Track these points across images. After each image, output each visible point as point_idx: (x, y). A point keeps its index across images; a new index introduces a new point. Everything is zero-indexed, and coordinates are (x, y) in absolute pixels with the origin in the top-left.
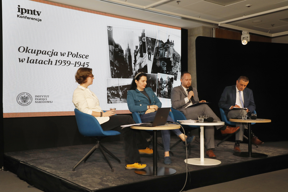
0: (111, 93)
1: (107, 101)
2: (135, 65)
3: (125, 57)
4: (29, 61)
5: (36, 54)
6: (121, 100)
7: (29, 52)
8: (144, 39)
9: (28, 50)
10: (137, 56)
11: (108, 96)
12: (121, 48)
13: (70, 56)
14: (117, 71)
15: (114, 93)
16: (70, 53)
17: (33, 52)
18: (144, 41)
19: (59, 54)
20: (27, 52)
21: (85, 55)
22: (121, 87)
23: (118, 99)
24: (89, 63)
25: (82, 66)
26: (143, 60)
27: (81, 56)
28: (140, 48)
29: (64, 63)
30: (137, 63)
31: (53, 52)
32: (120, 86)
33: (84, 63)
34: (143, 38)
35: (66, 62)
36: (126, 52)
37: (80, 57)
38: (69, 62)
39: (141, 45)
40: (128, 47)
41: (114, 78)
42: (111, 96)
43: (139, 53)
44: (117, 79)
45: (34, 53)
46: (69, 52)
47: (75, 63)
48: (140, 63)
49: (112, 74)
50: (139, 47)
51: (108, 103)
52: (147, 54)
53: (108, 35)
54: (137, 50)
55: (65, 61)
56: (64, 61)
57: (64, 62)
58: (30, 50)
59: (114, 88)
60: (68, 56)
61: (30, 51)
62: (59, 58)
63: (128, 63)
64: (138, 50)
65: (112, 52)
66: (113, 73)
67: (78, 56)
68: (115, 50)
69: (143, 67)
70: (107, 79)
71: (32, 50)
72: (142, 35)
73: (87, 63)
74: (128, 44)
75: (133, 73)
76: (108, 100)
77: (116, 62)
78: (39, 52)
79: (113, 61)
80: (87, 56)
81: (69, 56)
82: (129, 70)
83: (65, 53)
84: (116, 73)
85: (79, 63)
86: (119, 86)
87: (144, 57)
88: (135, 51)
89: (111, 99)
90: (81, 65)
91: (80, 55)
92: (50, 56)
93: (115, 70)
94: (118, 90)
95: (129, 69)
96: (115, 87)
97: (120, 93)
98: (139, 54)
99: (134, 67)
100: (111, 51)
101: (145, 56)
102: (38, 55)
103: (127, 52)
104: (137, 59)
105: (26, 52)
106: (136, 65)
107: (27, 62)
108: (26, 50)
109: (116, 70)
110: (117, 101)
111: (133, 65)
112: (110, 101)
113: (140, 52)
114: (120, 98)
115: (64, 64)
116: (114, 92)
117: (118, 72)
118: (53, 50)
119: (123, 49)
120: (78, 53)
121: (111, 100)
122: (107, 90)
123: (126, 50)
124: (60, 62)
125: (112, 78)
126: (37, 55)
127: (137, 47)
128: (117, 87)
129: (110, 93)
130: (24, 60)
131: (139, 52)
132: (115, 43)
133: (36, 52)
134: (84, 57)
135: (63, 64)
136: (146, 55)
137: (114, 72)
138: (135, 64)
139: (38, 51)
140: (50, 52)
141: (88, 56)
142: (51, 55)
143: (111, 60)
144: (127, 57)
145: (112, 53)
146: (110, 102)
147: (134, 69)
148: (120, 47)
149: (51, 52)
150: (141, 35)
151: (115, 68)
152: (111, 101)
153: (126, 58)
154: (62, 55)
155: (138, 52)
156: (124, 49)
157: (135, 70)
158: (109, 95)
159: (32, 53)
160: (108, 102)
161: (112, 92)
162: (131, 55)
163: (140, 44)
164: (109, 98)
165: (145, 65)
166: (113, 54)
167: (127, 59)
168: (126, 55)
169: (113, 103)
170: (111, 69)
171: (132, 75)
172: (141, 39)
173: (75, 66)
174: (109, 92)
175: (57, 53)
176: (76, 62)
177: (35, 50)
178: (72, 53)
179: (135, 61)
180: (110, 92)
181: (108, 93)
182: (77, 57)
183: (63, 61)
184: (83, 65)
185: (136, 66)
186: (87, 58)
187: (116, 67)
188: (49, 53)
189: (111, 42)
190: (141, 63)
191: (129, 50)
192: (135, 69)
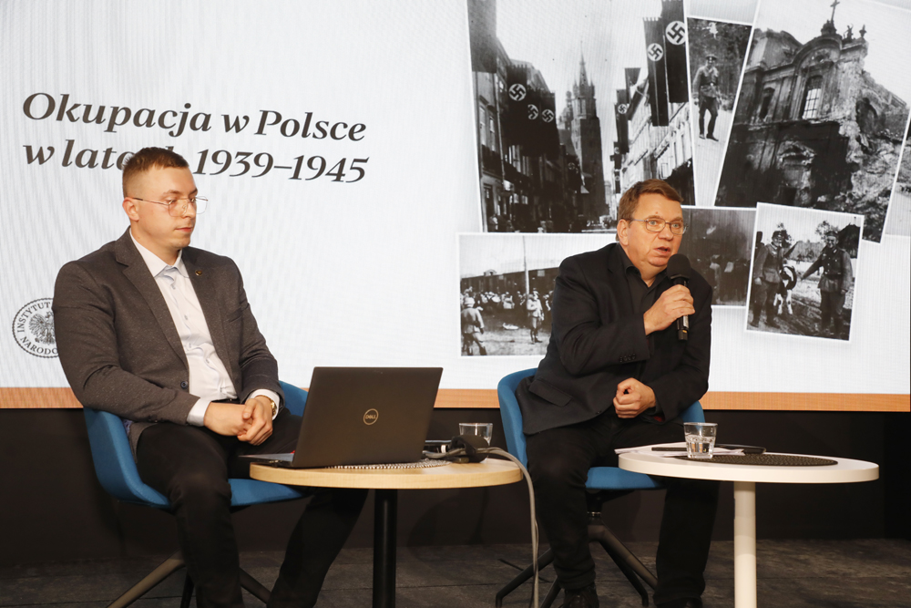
0: (482, 305)
1: (459, 345)
2: (618, 165)
3: (561, 127)
4: (73, 158)
5: (105, 125)
6: (536, 341)
7: (72, 119)
8: (677, 33)
9: (67, 109)
10: (630, 118)
11: (466, 321)
12: (544, 85)
13: (272, 131)
14: (514, 199)
15: (501, 303)
16: (271, 118)
17: (93, 114)
18: (674, 41)
19: (217, 123)
20: (65, 116)
21: (345, 126)
22: (540, 274)
23: (525, 335)
24: (365, 161)
25: (328, 174)
26: (668, 137)
27: (328, 129)
28: (650, 78)
29: (241, 162)
30: (635, 152)
31: (185, 115)
32: (533, 273)
33: (343, 162)
34: (669, 28)
35: (250, 160)
36: (569, 100)
37: (319, 134)
38: (264, 161)
39: (660, 64)
40: (584, 74)
41: (502, 229)
42: (480, 319)
43: (646, 104)
44: (517, 234)
45: (99, 120)
46: (265, 114)
47: (294, 164)
48: (652, 155)
49: (489, 212)
50: (643, 76)
51: (466, 351)
52: (692, 106)
53: (471, 22)
54: (633, 90)
55: (248, 154)
56: (239, 154)
57: (241, 157)
58: (76, 106)
59: (502, 281)
60: (260, 131)
61: (78, 113)
62: (217, 138)
63: (580, 157)
64: (641, 89)
65: (491, 102)
66: (497, 208)
67: (312, 129)
68: (505, 95)
69: (667, 173)
70: (461, 237)
71: (88, 108)
72: (664, 14)
73: (355, 160)
74: (583, 64)
75: (607, 206)
76: (468, 340)
77: (513, 151)
78: (121, 116)
79: (493, 149)
80: (358, 128)
81: (266, 129)
82: (584, 191)
83: (246, 118)
84: (512, 208)
85: (317, 164)
86: (531, 267)
87: (673, 124)
88: (623, 97)
89: (482, 331)
90: (326, 171)
91: (322, 125)
92: (171, 134)
93: (505, 195)
94: (523, 291)
95: (586, 187)
96: (504, 275)
97: (529, 307)
98: (644, 111)
99: (617, 174)
100: (485, 101)
101: (681, 115)
102: (115, 128)
103: (575, 104)
104: (631, 136)
105: (60, 118)
106: (623, 166)
107: (65, 163)
108: (60, 108)
109: (511, 193)
110: (516, 347)
111: (608, 166)
112: (477, 342)
113: (651, 101)
114: (532, 328)
115: (242, 167)
116: (496, 299)
117: (520, 199)
118: (188, 106)
119: (551, 88)
120: (309, 115)
121: (479, 337)
122: (462, 291)
123: (569, 94)
124: (222, 158)
125: (491, 229)
126: (110, 129)
127: (632, 75)
128: (518, 276)
129: (475, 306)
130: (49, 152)
131: (644, 100)
132: (505, 60)
133: (107, 115)
134: (340, 132)
135: (236, 167)
136: (686, 113)
137: (501, 204)
138: (617, 161)
139: (116, 111)
140: (175, 114)
141: (363, 127)
142: (175, 130)
143: (483, 142)
144: (576, 126)
145: (491, 109)
146: (475, 348)
147: (613, 188)
148: (538, 77)
149: (180, 116)
150: (656, 13)
151: (507, 185)
152: (483, 345)
153: (568, 133)
154: (233, 125)
155: (638, 97)
156: (560, 86)
157: (618, 190)
158: (469, 316)
159: (86, 120)
160: (463, 350)
161: (490, 301)
162: (598, 115)
163: (653, 58)
164: (470, 329)
165: (680, 163)
166: (495, 112)
167: (576, 139)
168: (569, 118)
169: (491, 354)
170: (487, 188)
171: (602, 219)
172: (656, 31)
173: (296, 176)
174: (471, 301)
175: (208, 117)
176: (300, 159)
177: (102, 109)
178: (279, 117)
179: (623, 145)
180: (478, 298)
181: (464, 307)
182: (305, 135)
183: (233, 155)
184: (336, 171)
185: (625, 170)
186: (356, 136)
187: (512, 174)
188: (168, 120)
189: (485, 56)
190: (658, 152)
191: (586, 93)
192: (618, 184)
